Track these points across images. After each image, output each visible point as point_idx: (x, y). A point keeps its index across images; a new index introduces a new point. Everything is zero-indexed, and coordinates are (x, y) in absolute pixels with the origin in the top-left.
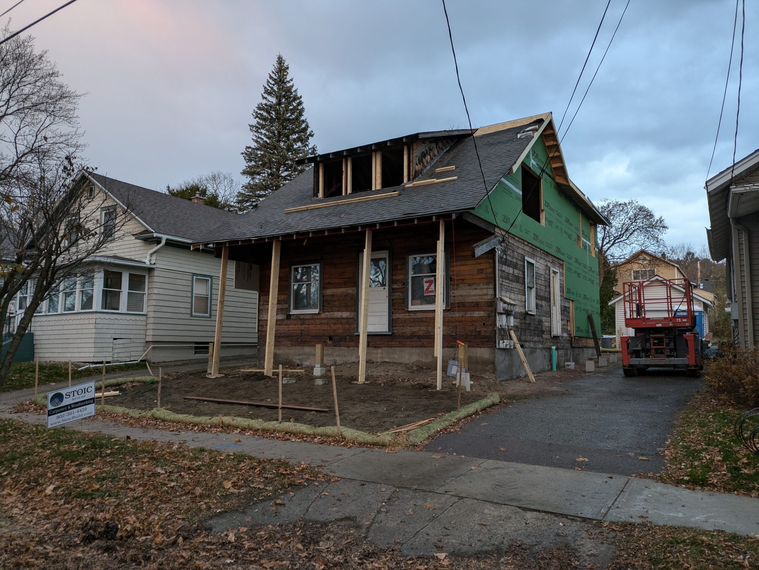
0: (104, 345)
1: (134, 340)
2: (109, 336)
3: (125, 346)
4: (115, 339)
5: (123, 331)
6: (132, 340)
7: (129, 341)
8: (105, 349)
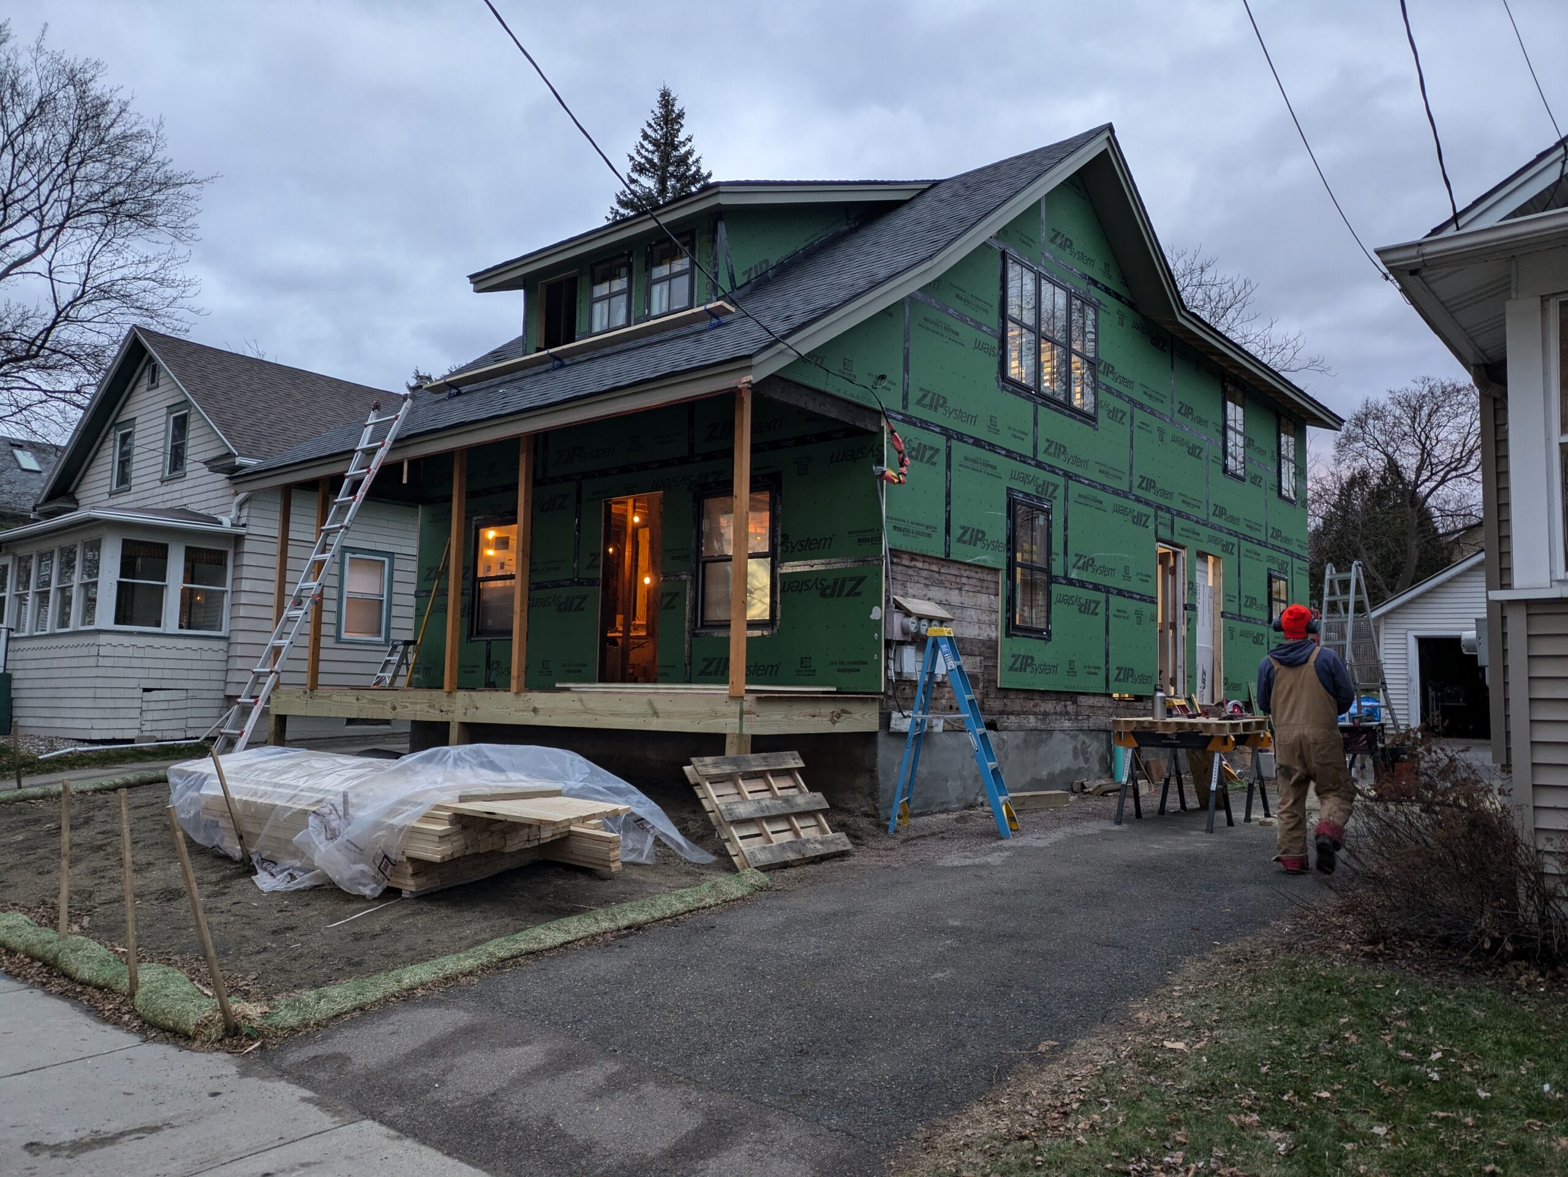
0: (120, 703)
1: (195, 693)
2: (133, 683)
3: (172, 705)
4: (146, 690)
5: (168, 674)
6: (190, 693)
7: (183, 694)
8: (122, 713)
